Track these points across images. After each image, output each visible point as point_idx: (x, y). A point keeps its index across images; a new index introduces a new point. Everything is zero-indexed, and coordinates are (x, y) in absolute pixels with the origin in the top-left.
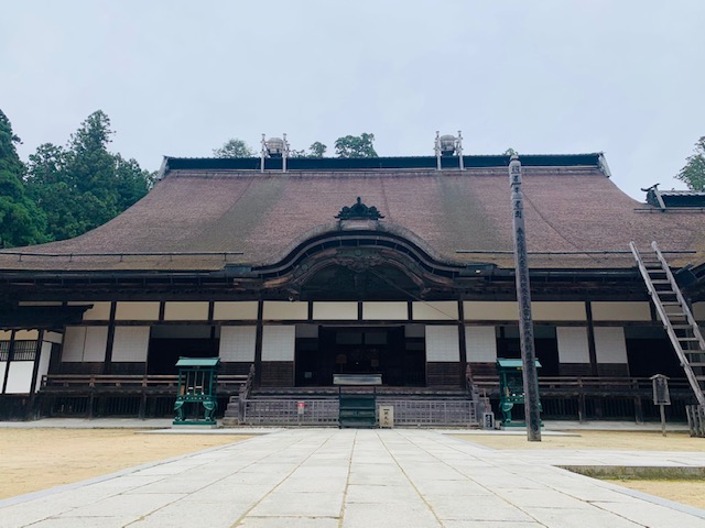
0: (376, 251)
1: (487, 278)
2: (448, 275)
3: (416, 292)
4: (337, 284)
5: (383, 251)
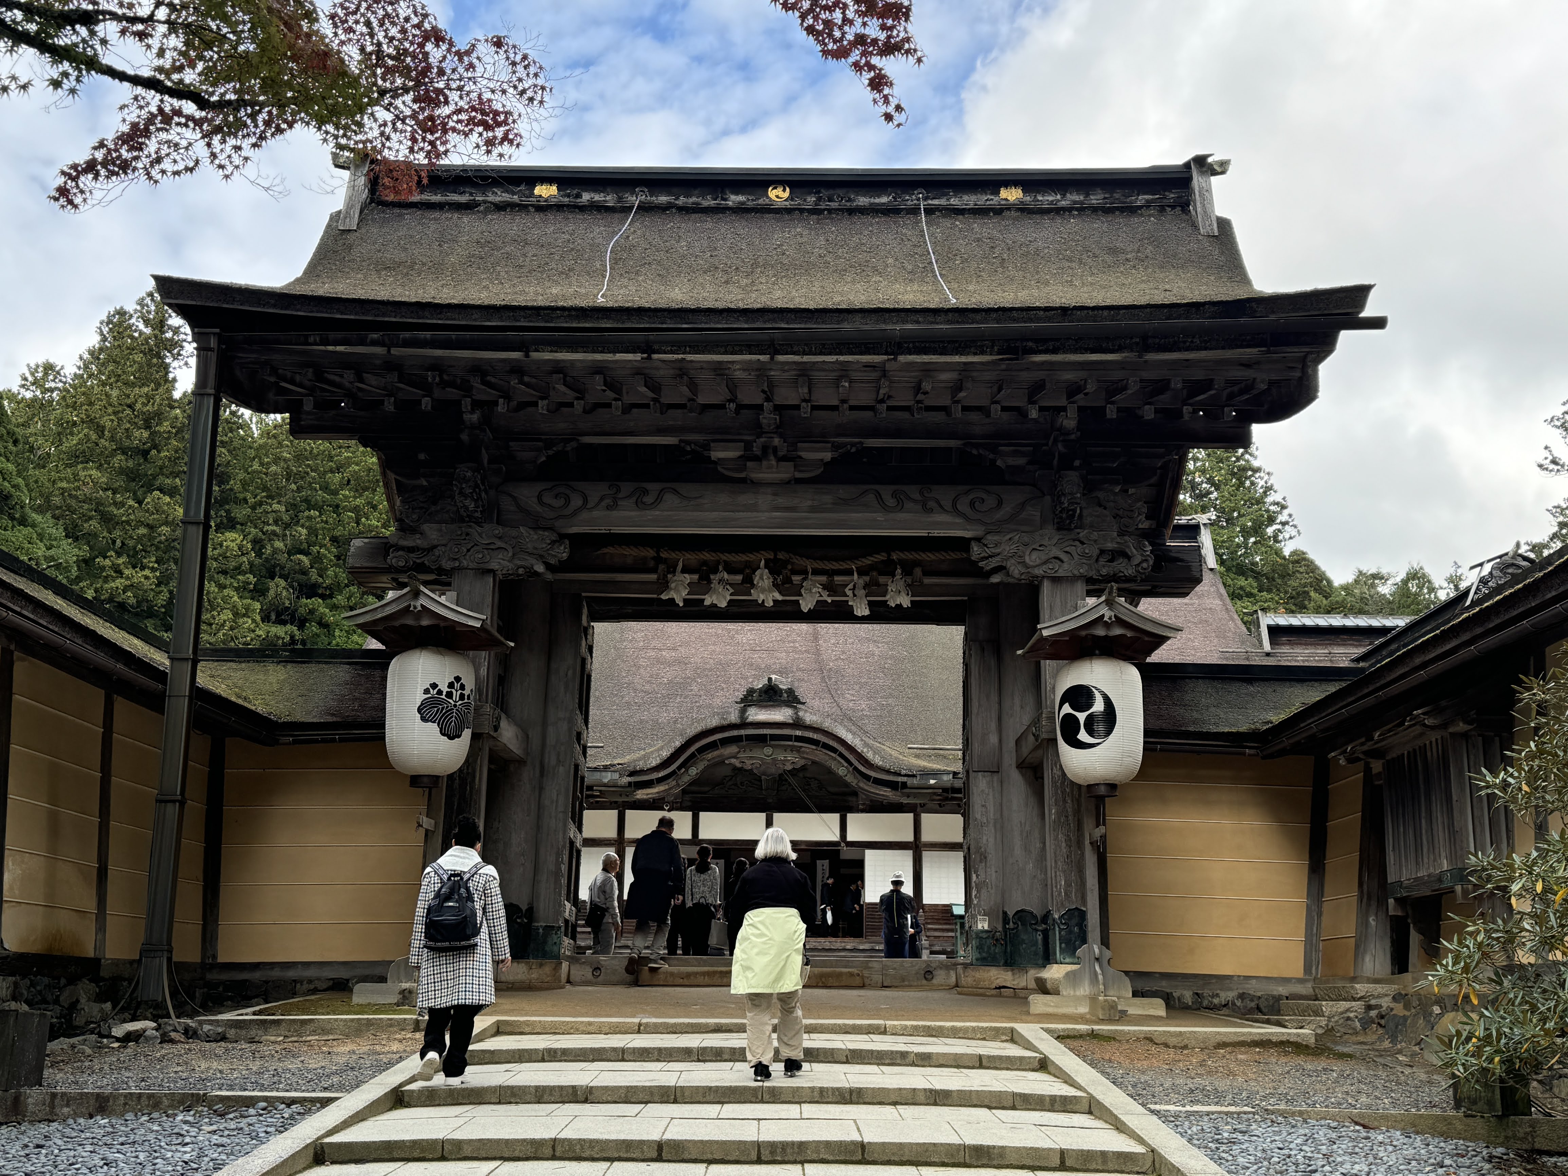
0: (793, 749)
1: (945, 790)
2: (893, 785)
3: (852, 799)
4: (736, 785)
5: (803, 749)
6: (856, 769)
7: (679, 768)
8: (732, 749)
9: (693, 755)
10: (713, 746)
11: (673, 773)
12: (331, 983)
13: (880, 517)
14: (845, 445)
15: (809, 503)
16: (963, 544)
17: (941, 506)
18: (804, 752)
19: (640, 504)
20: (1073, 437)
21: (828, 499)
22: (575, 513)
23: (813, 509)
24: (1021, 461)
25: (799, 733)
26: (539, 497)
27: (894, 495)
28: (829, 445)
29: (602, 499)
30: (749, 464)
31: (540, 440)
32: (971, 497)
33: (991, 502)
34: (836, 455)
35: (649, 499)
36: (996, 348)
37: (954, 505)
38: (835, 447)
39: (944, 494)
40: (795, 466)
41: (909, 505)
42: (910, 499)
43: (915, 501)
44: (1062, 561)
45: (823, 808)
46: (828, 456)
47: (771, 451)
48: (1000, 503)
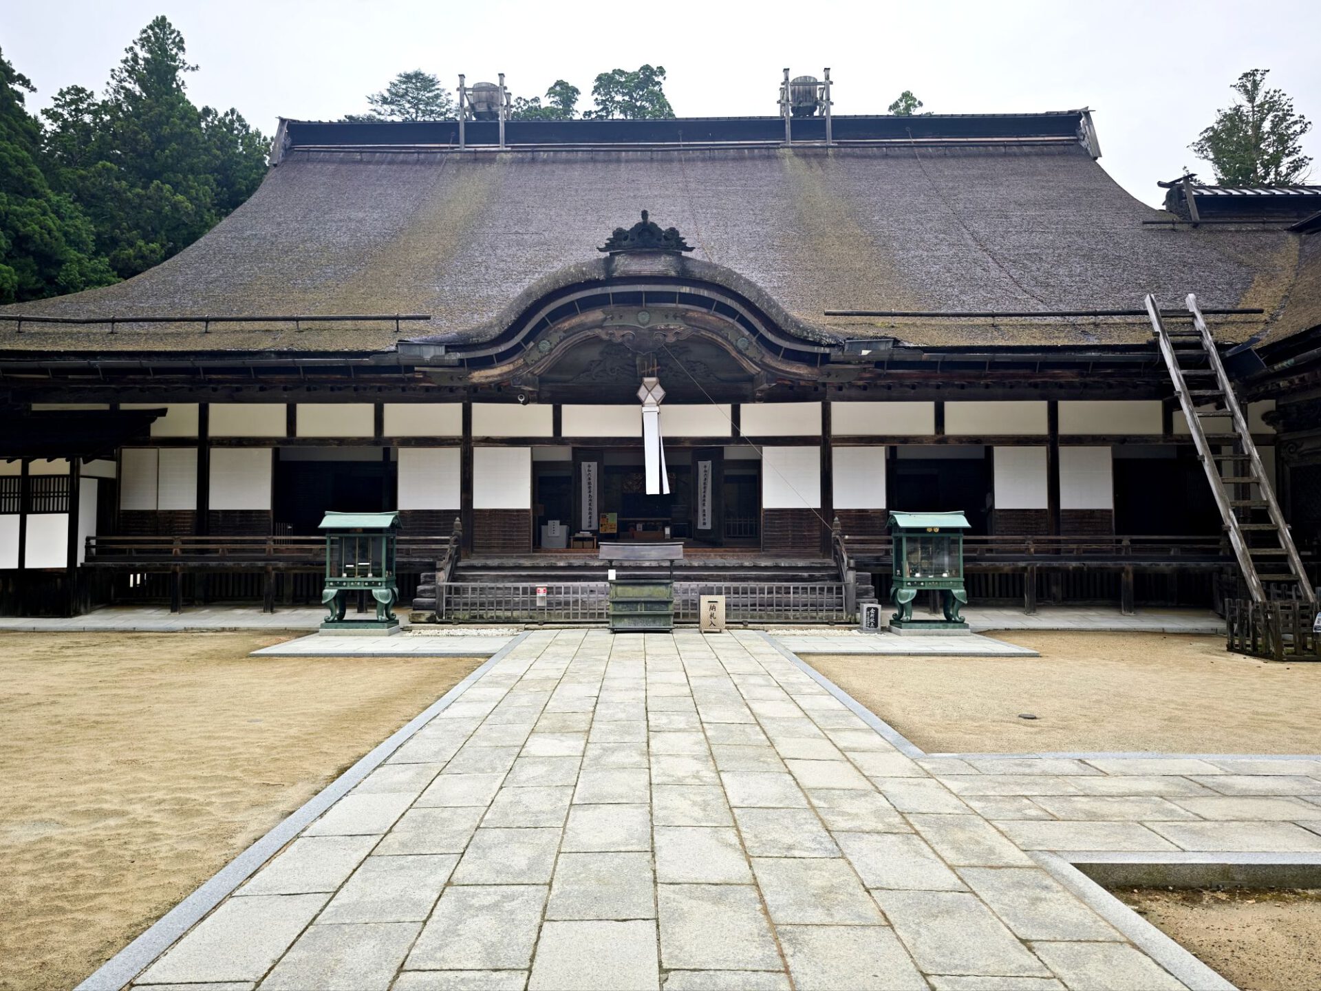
0: (676, 315)
1: (879, 364)
2: (810, 360)
3: (747, 386)
4: (605, 371)
5: (690, 314)
6: (762, 339)
7: (526, 340)
11: (517, 349)
18: (691, 319)
25: (686, 290)
45: (711, 397)
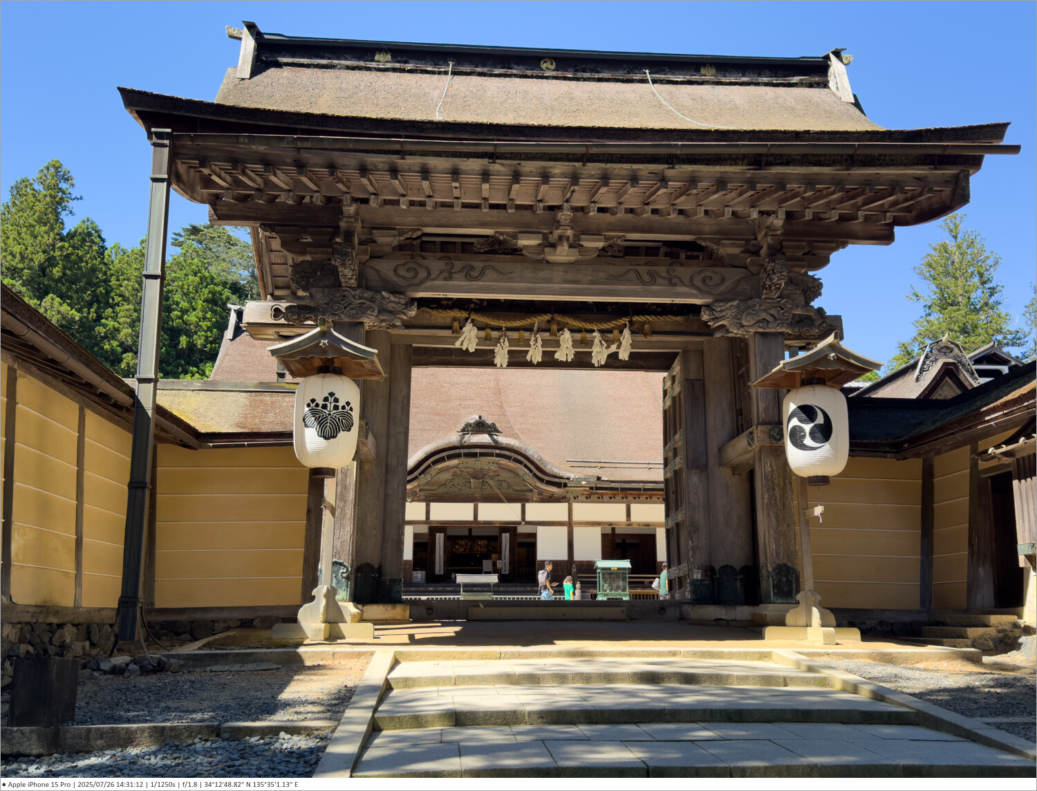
0: (494, 462)
2: (558, 485)
3: (529, 494)
4: (454, 485)
5: (501, 462)
6: (535, 475)
7: (420, 474)
8: (455, 462)
9: (429, 466)
10: (442, 460)
11: (416, 478)
12: (239, 623)
13: (639, 288)
14: (613, 237)
15: (589, 278)
16: (695, 309)
17: (682, 281)
18: (501, 464)
19: (469, 278)
20: (779, 232)
21: (602, 275)
22: (421, 283)
23: (593, 282)
24: (737, 251)
25: (498, 451)
26: (395, 270)
27: (649, 273)
28: (603, 237)
29: (441, 272)
30: (546, 249)
31: (394, 229)
32: (703, 275)
33: (717, 279)
34: (607, 244)
35: (474, 274)
36: (746, 162)
37: (691, 280)
38: (607, 239)
39: (684, 272)
40: (579, 252)
41: (660, 280)
42: (660, 276)
43: (664, 278)
44: (768, 322)
45: (511, 500)
46: (601, 245)
47: (565, 239)
48: (723, 280)
